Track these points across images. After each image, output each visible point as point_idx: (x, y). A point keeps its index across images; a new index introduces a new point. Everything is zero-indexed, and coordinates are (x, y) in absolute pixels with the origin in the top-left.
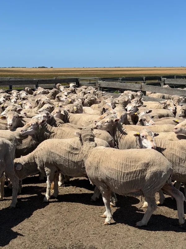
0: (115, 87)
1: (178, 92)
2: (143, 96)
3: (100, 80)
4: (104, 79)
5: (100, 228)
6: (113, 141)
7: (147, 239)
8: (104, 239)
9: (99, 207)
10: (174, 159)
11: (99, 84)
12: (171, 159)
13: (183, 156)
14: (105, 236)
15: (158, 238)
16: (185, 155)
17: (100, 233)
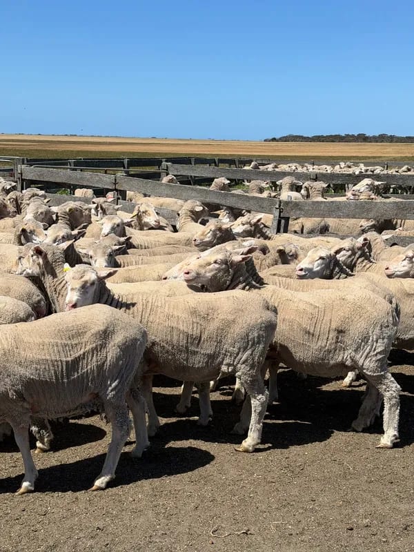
0: (58, 180)
1: (194, 194)
2: (120, 201)
3: (23, 164)
4: (31, 162)
5: (10, 502)
6: (42, 303)
7: (116, 516)
8: (18, 527)
9: (10, 454)
10: (175, 338)
11: (19, 172)
12: (169, 339)
13: (195, 329)
14: (21, 520)
15: (140, 511)
16: (199, 327)
17: (8, 514)
